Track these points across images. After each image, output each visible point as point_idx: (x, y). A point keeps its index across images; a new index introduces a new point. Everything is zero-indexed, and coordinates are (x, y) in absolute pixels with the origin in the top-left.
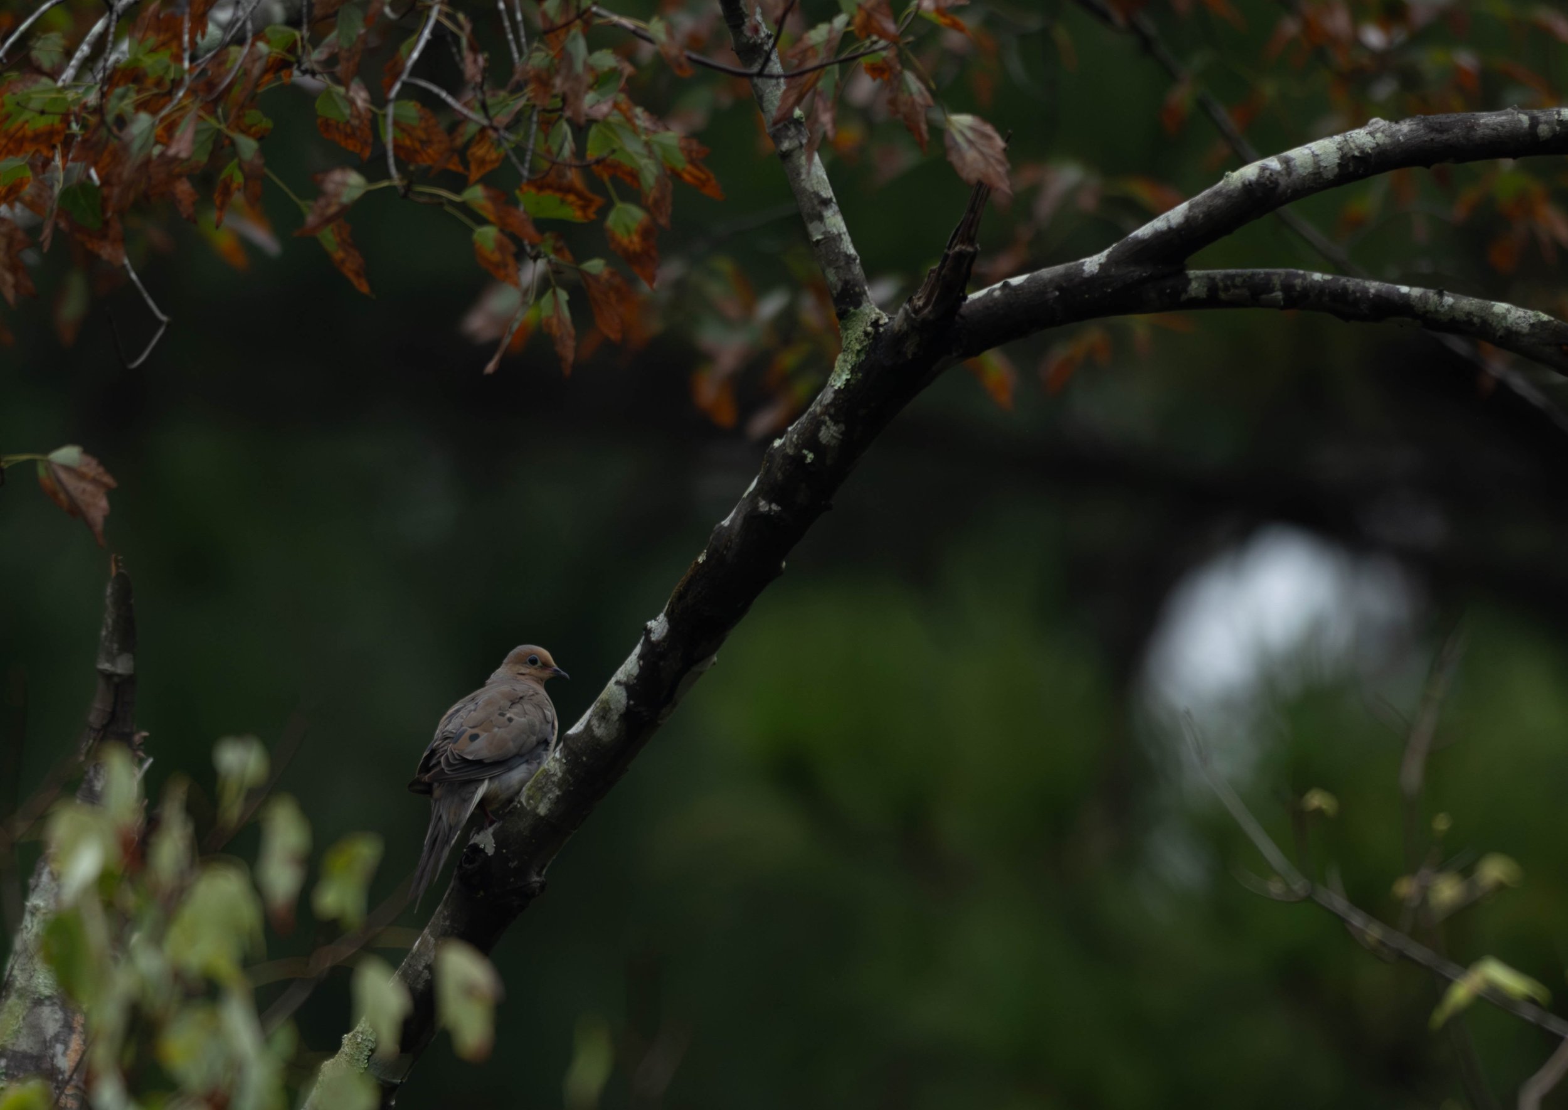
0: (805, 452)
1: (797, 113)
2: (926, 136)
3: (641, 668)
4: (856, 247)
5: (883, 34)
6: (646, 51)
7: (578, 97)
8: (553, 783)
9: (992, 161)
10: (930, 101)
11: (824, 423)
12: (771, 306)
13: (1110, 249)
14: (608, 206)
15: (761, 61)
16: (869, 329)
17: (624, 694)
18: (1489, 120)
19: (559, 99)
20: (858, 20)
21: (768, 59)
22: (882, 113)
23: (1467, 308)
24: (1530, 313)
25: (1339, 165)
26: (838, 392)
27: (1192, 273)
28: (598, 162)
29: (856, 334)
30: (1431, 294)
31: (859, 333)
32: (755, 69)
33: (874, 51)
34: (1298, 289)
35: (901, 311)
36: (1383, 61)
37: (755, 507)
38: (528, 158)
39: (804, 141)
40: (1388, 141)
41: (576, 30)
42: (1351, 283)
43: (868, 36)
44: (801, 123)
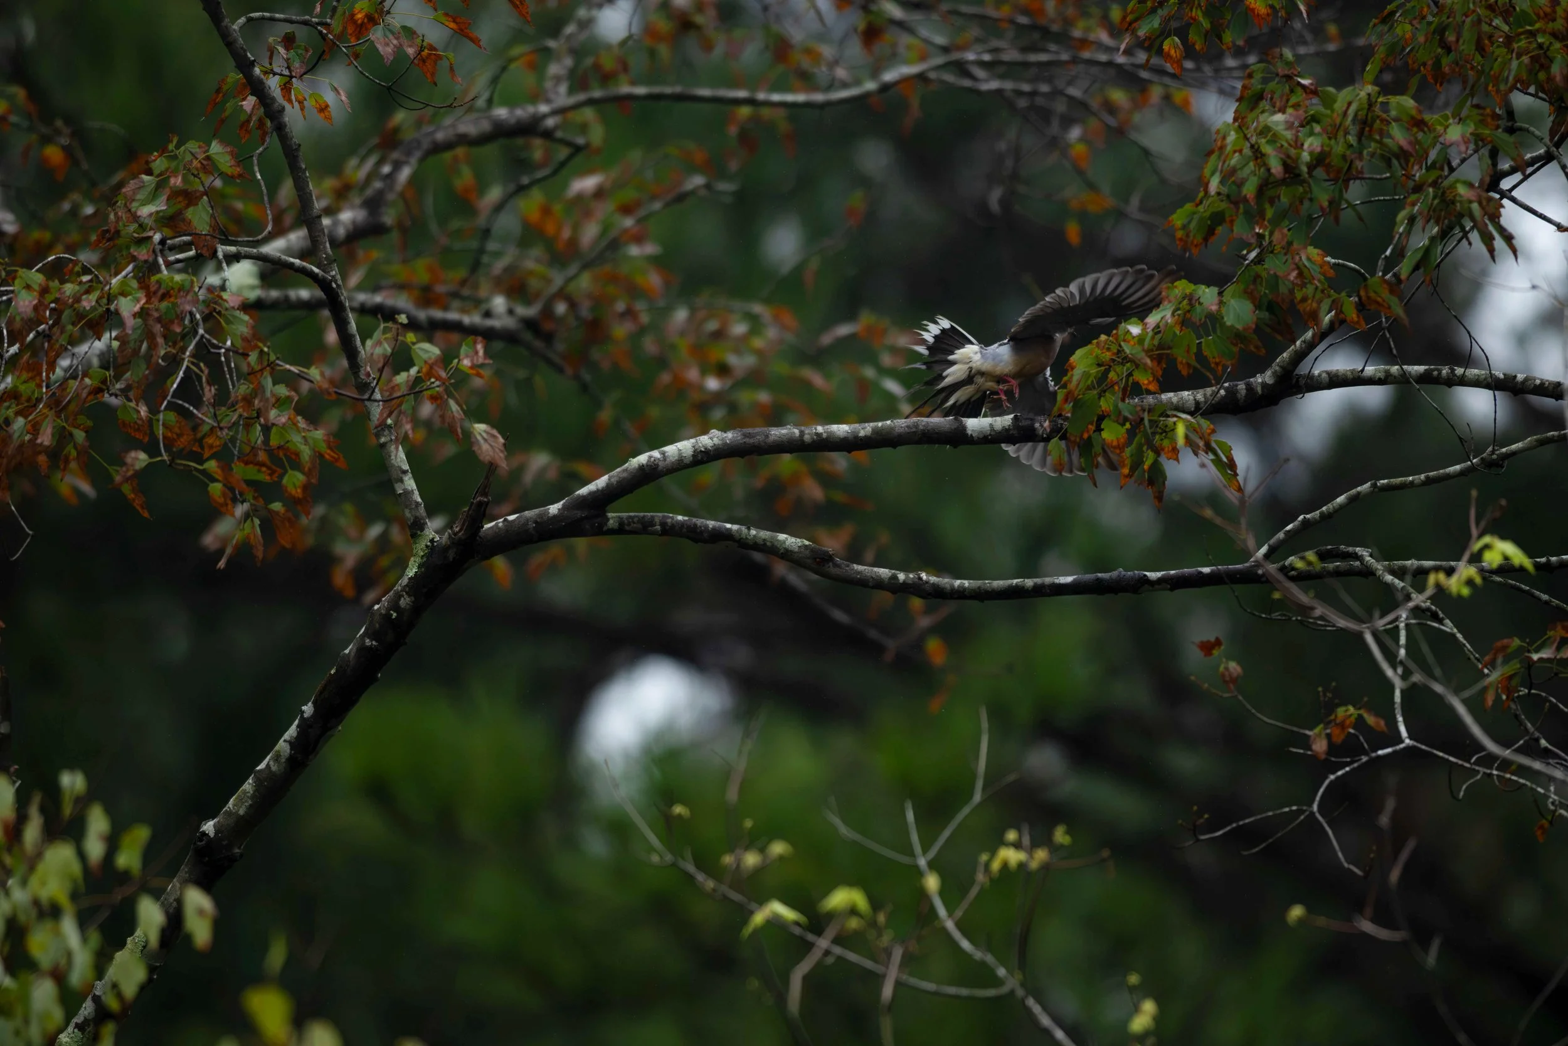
0: (392, 612)
1: (389, 421)
2: (461, 436)
3: (298, 733)
4: (421, 498)
5: (438, 378)
6: (305, 386)
7: (267, 411)
8: (248, 797)
9: (497, 450)
10: (463, 417)
11: (403, 596)
12: (375, 531)
13: (564, 501)
14: (286, 472)
15: (370, 392)
16: (429, 544)
17: (288, 747)
18: (778, 433)
19: (254, 412)
20: (424, 370)
21: (373, 391)
22: (437, 421)
23: (763, 537)
24: (798, 540)
25: (693, 456)
26: (410, 579)
27: (610, 515)
28: (279, 448)
29: (421, 547)
30: (743, 528)
31: (423, 546)
32: (366, 396)
33: (434, 388)
34: (669, 524)
35: (446, 533)
36: (718, 398)
37: (364, 642)
38: (238, 445)
39: (393, 438)
40: (720, 442)
41: (266, 373)
42: (699, 522)
43: (430, 379)
44: (392, 428)
